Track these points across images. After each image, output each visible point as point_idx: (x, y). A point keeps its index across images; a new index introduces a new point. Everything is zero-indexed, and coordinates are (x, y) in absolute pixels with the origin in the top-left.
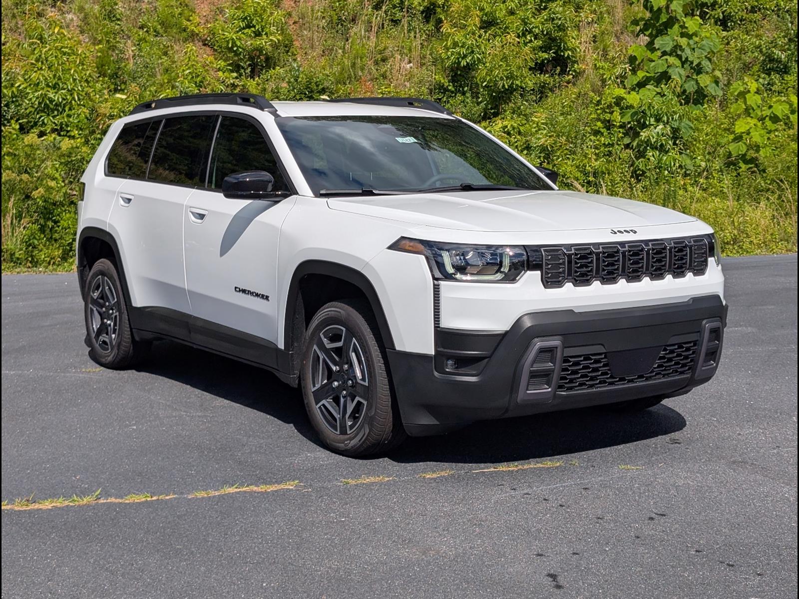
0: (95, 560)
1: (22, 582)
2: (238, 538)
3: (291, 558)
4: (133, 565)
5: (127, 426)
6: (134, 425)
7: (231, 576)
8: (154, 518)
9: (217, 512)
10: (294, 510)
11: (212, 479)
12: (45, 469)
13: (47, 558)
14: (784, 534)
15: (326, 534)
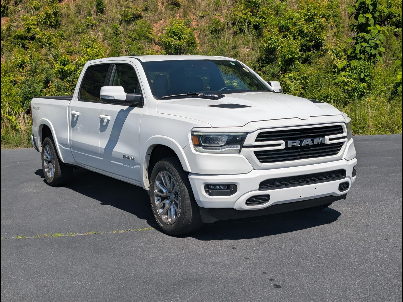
0: (68, 254)
1: (40, 261)
2: (122, 247)
3: (139, 254)
4: (81, 256)
5: (96, 207)
6: (99, 207)
7: (115, 260)
8: (94, 241)
9: (118, 238)
10: (147, 238)
11: (121, 227)
12: (59, 223)
13: (51, 254)
14: (333, 247)
15: (155, 246)
